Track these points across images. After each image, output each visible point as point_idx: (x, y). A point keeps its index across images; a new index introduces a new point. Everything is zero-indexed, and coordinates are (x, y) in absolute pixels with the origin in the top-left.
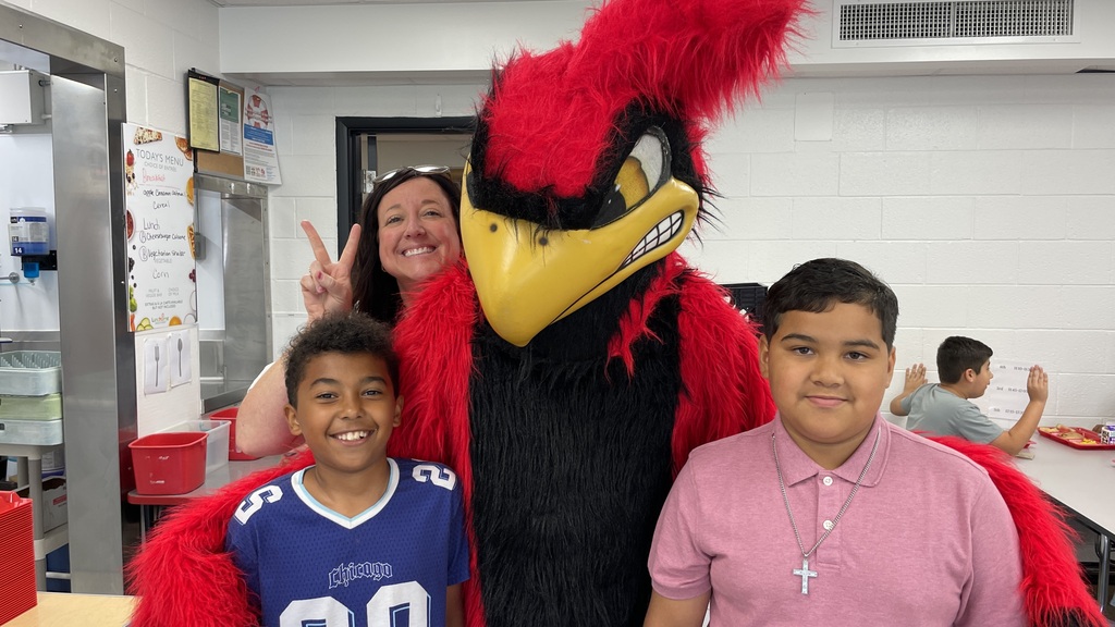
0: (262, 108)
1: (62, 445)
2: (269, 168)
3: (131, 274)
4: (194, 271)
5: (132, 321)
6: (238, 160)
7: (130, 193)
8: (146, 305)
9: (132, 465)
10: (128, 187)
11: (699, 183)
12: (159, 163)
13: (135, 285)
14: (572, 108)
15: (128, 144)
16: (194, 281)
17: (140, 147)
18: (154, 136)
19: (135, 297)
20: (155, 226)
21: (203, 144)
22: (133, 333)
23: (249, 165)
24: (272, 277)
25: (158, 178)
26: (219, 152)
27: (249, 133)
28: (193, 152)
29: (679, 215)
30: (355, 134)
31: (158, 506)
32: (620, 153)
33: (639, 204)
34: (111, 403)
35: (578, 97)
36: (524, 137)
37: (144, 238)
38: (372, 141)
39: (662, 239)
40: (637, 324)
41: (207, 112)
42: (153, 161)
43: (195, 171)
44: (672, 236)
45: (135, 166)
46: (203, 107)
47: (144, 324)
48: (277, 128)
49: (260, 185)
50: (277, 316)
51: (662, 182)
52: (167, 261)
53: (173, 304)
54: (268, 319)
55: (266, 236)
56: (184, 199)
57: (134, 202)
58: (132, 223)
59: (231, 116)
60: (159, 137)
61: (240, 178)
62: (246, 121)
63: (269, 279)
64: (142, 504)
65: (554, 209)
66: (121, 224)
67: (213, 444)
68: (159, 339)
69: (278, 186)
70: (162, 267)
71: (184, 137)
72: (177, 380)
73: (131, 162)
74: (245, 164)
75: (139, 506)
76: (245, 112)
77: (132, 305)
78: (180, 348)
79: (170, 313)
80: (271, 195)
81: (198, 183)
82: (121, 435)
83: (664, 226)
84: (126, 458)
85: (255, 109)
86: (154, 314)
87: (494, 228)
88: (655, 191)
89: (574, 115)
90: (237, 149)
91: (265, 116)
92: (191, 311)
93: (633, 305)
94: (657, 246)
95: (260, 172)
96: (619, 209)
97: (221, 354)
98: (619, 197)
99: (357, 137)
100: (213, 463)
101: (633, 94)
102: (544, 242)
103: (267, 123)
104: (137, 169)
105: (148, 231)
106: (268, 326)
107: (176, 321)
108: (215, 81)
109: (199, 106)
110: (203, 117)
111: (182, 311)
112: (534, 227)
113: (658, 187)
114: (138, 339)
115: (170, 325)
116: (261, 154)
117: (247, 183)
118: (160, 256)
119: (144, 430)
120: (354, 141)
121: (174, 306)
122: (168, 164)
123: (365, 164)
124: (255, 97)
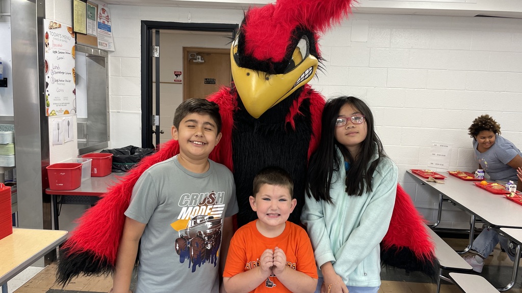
0: (106, 14)
1: (15, 167)
2: (109, 43)
3: (47, 89)
4: (75, 89)
5: (47, 111)
6: (95, 39)
7: (47, 52)
8: (54, 104)
10: (46, 49)
11: (318, 56)
12: (59, 38)
13: (49, 95)
14: (277, 29)
15: (46, 29)
16: (75, 94)
17: (52, 30)
18: (58, 26)
19: (49, 100)
20: (58, 68)
21: (79, 30)
22: (47, 117)
23: (100, 41)
24: (110, 94)
25: (59, 46)
26: (86, 34)
27: (101, 26)
28: (75, 34)
29: (311, 68)
30: (150, 29)
31: (59, 195)
32: (293, 46)
33: (299, 64)
34: (38, 150)
35: (279, 25)
36: (260, 40)
37: (53, 73)
38: (158, 33)
39: (306, 77)
40: (295, 110)
41: (81, 15)
42: (57, 37)
43: (76, 43)
44: (309, 76)
45: (49, 39)
46: (80, 13)
47: (53, 113)
48: (113, 24)
49: (105, 51)
50: (112, 112)
51: (307, 56)
52: (63, 84)
53: (65, 104)
54: (107, 113)
55: (107, 75)
56: (71, 56)
57: (48, 56)
58: (47, 66)
59: (93, 18)
60: (60, 26)
61: (95, 47)
62: (99, 20)
63: (108, 95)
64: (52, 194)
65: (272, 66)
66: (43, 66)
67: (85, 169)
68: (60, 120)
69: (113, 51)
70: (61, 87)
71: (71, 27)
72: (67, 139)
73: (47, 37)
74: (98, 41)
76: (98, 16)
77: (47, 104)
78: (69, 124)
79: (64, 109)
80: (109, 56)
81: (77, 49)
82: (42, 163)
83: (307, 72)
84: (45, 173)
85: (103, 15)
86: (57, 108)
87: (248, 74)
88: (304, 59)
89: (278, 32)
90: (95, 33)
91: (108, 18)
92: (73, 108)
93: (294, 102)
94: (304, 80)
95: (105, 45)
96: (293, 66)
97: (85, 129)
98: (293, 62)
99: (151, 31)
100: (84, 177)
101: (298, 23)
102: (267, 79)
104: (50, 41)
105: (54, 70)
106: (108, 117)
107: (67, 112)
108: (85, 1)
109: (78, 12)
110: (80, 17)
111: (69, 108)
112: (265, 73)
114: (50, 120)
115: (64, 114)
116: (106, 36)
117: (99, 49)
118: (60, 82)
119: (53, 161)
120: (149, 32)
121: (66, 105)
122: (64, 39)
123: (154, 43)
124: (103, 9)
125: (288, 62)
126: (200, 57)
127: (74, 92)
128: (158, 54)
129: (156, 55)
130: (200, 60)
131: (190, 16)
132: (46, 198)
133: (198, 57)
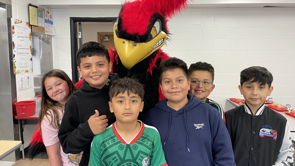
0: (50, 15)
2: (52, 31)
3: (14, 58)
5: (15, 71)
6: (43, 29)
7: (13, 37)
8: (19, 67)
9: (16, 109)
10: (13, 35)
12: (21, 29)
13: (15, 61)
14: (141, 15)
15: (13, 24)
16: (32, 61)
17: (16, 24)
18: (20, 22)
19: (15, 65)
20: (21, 46)
21: (33, 24)
22: (15, 74)
23: (46, 30)
24: (53, 60)
25: (21, 33)
26: (38, 26)
27: (46, 21)
28: (31, 26)
29: (163, 39)
30: (74, 21)
31: (23, 120)
32: (152, 26)
33: (155, 37)
34: (10, 93)
35: (142, 12)
36: (131, 21)
37: (18, 49)
38: (80, 24)
40: (153, 64)
41: (34, 15)
42: (19, 28)
43: (31, 31)
44: (161, 44)
46: (33, 14)
47: (18, 72)
48: (54, 20)
49: (49, 35)
51: (160, 32)
52: (24, 55)
55: (51, 49)
56: (29, 39)
57: (14, 39)
58: (14, 45)
59: (41, 16)
60: (21, 22)
61: (44, 33)
62: (45, 18)
63: (52, 61)
64: (19, 119)
65: (138, 38)
66: (11, 45)
67: (37, 104)
68: (23, 76)
69: (55, 36)
70: (23, 57)
71: (28, 22)
72: (28, 87)
73: (13, 28)
74: (45, 30)
75: (18, 120)
76: (45, 15)
77: (15, 67)
78: (28, 78)
79: (25, 69)
80: (53, 38)
81: (32, 34)
82: (13, 101)
83: (160, 42)
84: (14, 107)
85: (48, 15)
86: (21, 69)
87: (124, 42)
88: (158, 34)
89: (142, 17)
90: (43, 26)
91: (51, 17)
92: (31, 69)
93: (152, 60)
94: (158, 46)
95: (49, 32)
96: (151, 38)
97: (40, 81)
98: (151, 35)
99: (76, 23)
100: (38, 109)
101: (154, 12)
102: (135, 45)
103: (51, 19)
104: (15, 30)
105: (19, 47)
107: (27, 71)
108: (37, 7)
109: (32, 13)
110: (33, 16)
112: (134, 42)
113: (159, 33)
114: (17, 76)
115: (25, 72)
116: (50, 27)
117: (46, 35)
118: (22, 54)
119: (19, 100)
120: (75, 23)
121: (26, 67)
122: (24, 29)
123: (78, 30)
124: (48, 12)
125: (148, 35)
126: (107, 38)
127: (31, 59)
128: (81, 36)
129: (80, 37)
130: (107, 40)
131: (97, 13)
132: (16, 122)
133: (106, 37)
